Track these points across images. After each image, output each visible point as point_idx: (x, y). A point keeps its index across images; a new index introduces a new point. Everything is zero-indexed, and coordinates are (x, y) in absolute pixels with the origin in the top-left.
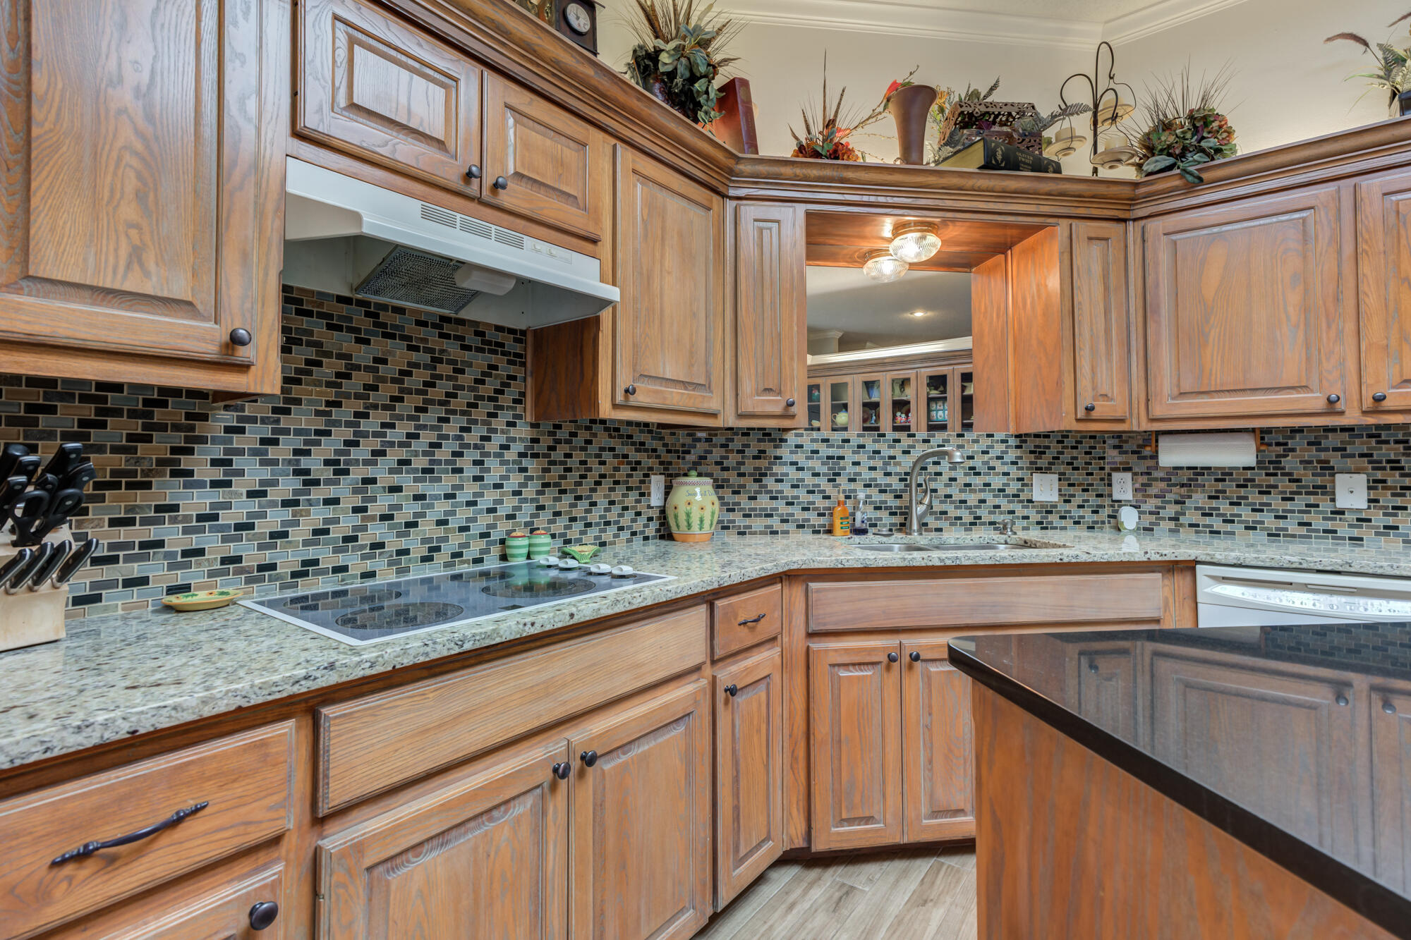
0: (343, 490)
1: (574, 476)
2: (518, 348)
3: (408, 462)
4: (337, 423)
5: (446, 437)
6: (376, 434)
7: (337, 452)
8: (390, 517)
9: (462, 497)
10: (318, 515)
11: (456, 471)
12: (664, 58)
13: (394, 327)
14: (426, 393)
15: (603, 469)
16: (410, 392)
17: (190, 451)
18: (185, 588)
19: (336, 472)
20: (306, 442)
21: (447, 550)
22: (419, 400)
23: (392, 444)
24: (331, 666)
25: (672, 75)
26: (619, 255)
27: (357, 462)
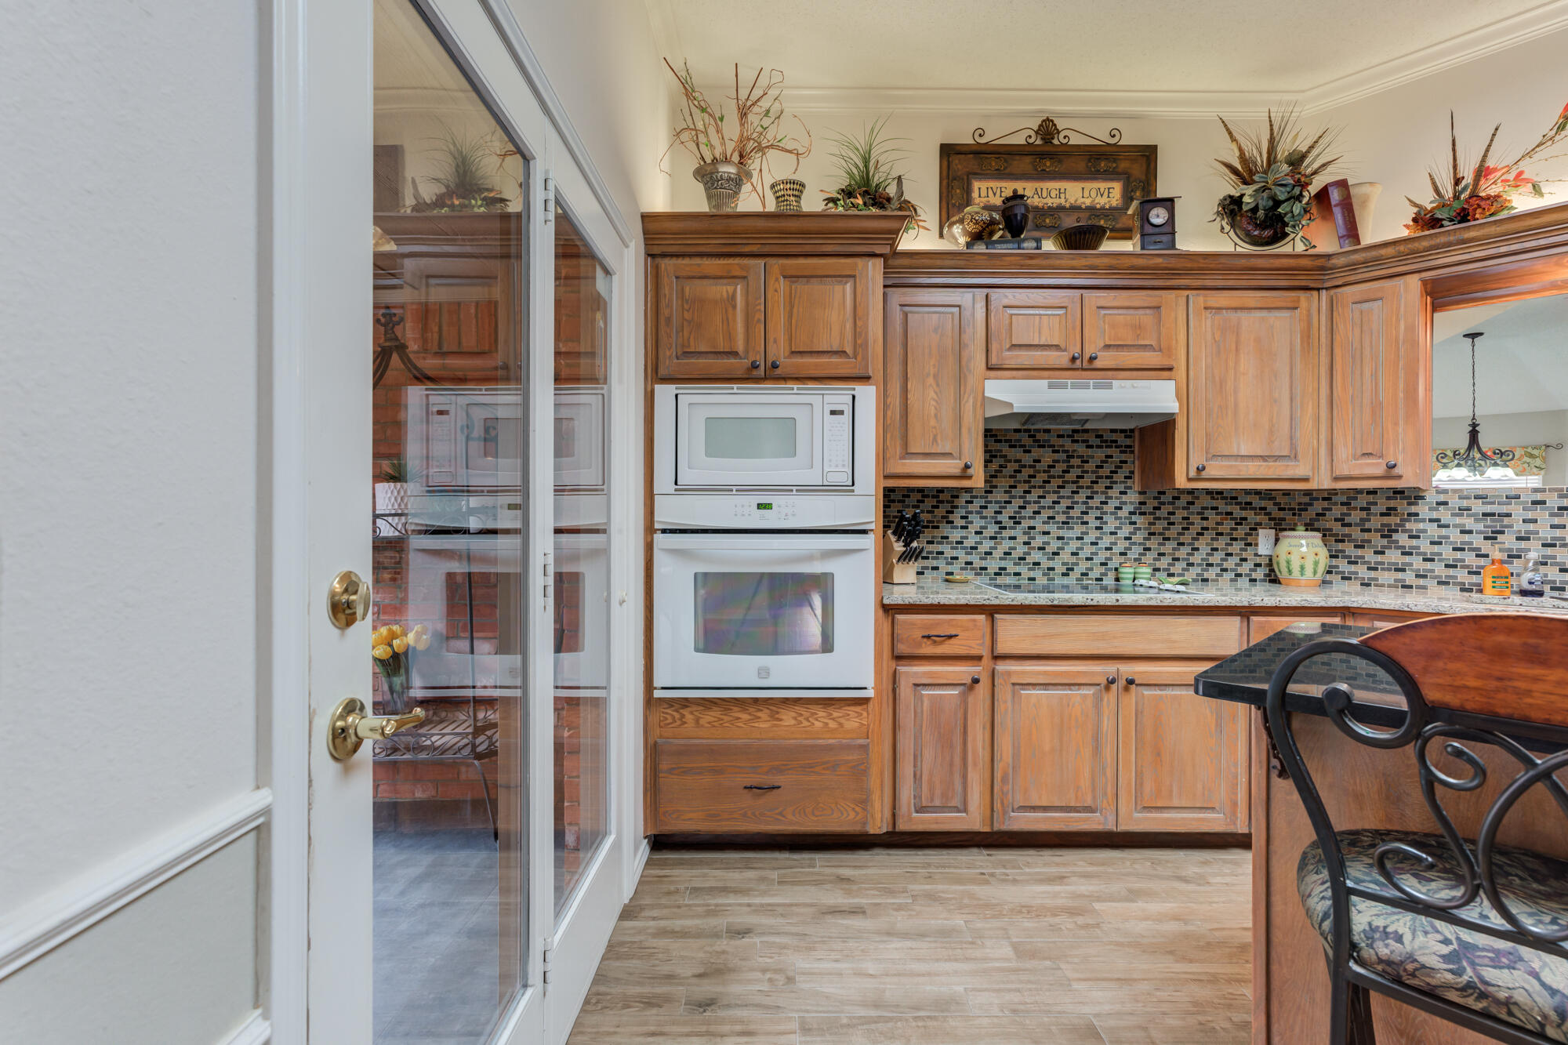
0: (1018, 532)
1: (1178, 528)
2: (1128, 442)
3: (1053, 518)
4: (1014, 497)
5: (1077, 503)
6: (1035, 502)
7: (1015, 512)
8: (1044, 549)
9: (1088, 539)
10: (1006, 545)
11: (1084, 523)
12: (1246, 199)
13: (1044, 441)
14: (1064, 477)
15: (1205, 524)
16: (1054, 477)
17: (952, 512)
18: (952, 574)
19: (1015, 523)
20: (1000, 507)
21: (1078, 571)
22: (1060, 482)
23: (1044, 507)
24: (997, 597)
25: (1255, 210)
26: (1191, 373)
27: (1025, 518)
